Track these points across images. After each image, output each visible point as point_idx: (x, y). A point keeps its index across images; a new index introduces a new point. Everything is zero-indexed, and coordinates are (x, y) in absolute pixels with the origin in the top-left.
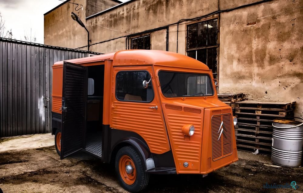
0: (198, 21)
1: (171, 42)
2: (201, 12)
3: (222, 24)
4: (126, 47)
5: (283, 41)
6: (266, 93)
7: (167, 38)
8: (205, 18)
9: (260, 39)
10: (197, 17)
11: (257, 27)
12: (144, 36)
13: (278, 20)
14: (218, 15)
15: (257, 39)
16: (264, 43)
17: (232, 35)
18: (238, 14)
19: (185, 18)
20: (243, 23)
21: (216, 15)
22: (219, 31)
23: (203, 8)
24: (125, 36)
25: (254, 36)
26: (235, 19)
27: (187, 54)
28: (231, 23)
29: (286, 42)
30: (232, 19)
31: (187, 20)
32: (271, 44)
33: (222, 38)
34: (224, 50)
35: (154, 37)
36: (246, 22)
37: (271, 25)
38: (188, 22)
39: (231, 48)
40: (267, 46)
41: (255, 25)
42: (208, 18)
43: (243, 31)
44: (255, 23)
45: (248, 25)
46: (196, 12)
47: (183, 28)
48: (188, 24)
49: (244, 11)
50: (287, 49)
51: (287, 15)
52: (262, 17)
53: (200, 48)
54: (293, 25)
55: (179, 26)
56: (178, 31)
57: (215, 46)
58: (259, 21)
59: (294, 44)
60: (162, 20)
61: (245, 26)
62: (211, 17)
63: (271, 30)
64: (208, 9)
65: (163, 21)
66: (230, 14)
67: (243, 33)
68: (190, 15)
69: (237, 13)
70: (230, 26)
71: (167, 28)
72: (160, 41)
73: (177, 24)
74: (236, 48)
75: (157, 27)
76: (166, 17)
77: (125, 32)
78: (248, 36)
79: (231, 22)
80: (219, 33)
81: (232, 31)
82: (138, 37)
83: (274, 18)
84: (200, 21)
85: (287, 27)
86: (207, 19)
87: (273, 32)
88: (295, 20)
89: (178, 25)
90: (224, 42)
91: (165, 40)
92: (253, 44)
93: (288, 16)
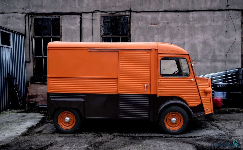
0: (112, 14)
1: (84, 27)
2: (115, 8)
3: (133, 21)
4: (25, 24)
5: (173, 38)
6: (164, 69)
7: (81, 23)
8: (118, 14)
9: (160, 35)
10: (111, 11)
11: (158, 27)
12: (51, 17)
13: (170, 25)
14: (129, 13)
15: (157, 35)
16: (162, 38)
17: (141, 30)
18: (145, 16)
19: (100, 10)
20: (148, 23)
21: (127, 13)
22: (131, 26)
23: (116, 6)
24: (23, 13)
25: (156, 33)
26: (142, 19)
27: (102, 39)
28: (140, 21)
29: (175, 39)
30: (141, 19)
31: (102, 12)
32: (166, 39)
33: (132, 30)
34: (134, 39)
35: (65, 20)
36: (150, 22)
37: (166, 27)
38: (103, 13)
39: (140, 39)
40: (164, 40)
41: (156, 25)
42: (121, 14)
43: (148, 28)
44: (156, 24)
45: (151, 24)
46: (110, 7)
47: (98, 17)
48: (103, 15)
49: (149, 15)
51: (175, 23)
52: (161, 21)
53: (115, 36)
54: (178, 29)
55: (93, 15)
56: (92, 19)
57: (128, 36)
58: (159, 23)
59: (179, 41)
60: (74, 6)
61: (150, 25)
62: (124, 13)
63: (166, 30)
64: (121, 7)
65: (75, 7)
66: (138, 14)
67: (148, 29)
68: (104, 8)
69: (143, 15)
70: (139, 23)
71: (80, 14)
72: (73, 25)
73: (92, 13)
74: (143, 39)
75: (68, 11)
76: (79, 5)
77: (23, 9)
78: (152, 32)
79: (139, 20)
80: (131, 27)
81: (140, 27)
82: (42, 17)
83: (168, 23)
84: (114, 15)
85: (175, 30)
86: (120, 14)
87: (167, 31)
88: (180, 27)
89: (92, 14)
90: (135, 34)
91: (79, 25)
92: (155, 38)
93: (175, 24)
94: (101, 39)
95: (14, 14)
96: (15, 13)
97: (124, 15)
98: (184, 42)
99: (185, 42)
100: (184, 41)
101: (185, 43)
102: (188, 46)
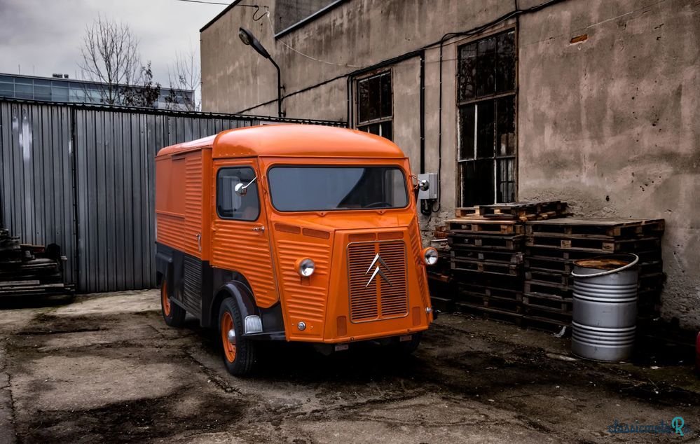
0: (479, 35)
1: (428, 86)
2: (484, 15)
3: (523, 41)
4: (348, 99)
5: (639, 77)
6: (608, 199)
7: (422, 77)
8: (490, 30)
9: (596, 74)
10: (477, 26)
11: (590, 46)
12: (380, 74)
13: (628, 29)
14: (515, 20)
15: (588, 75)
16: (603, 82)
17: (543, 65)
18: (554, 16)
19: (455, 31)
20: (563, 39)
21: (511, 22)
22: (517, 59)
23: (488, 6)
24: (345, 76)
25: (584, 67)
26: (547, 30)
27: (460, 112)
28: (541, 39)
29: (644, 81)
30: (543, 29)
31: (458, 35)
32: (616, 85)
33: (523, 74)
34: (527, 102)
35: (399, 75)
36: (567, 35)
37: (616, 40)
38: (461, 38)
39: (540, 97)
40: (609, 90)
41: (585, 41)
42: (496, 28)
43: (563, 57)
44: (584, 38)
45: (572, 41)
46: (474, 16)
47: (451, 52)
48: (460, 44)
49: (565, 10)
50: (647, 96)
51: (646, 16)
52: (599, 22)
53: (483, 99)
54: (658, 39)
55: (444, 48)
56: (441, 61)
57: (510, 94)
58: (592, 32)
59: (660, 83)
60: (412, 37)
61: (567, 45)
62: (503, 25)
63: (616, 51)
64: (497, 8)
65: (414, 38)
66: (537, 18)
67: (562, 60)
68: (463, 23)
69: (550, 15)
70: (538, 45)
71: (421, 53)
72: (409, 85)
73: (439, 45)
74: (549, 97)
75: (403, 53)
76: (420, 30)
77: (346, 66)
78: (572, 68)
79: (540, 36)
80: (518, 63)
81: (542, 57)
82: (368, 77)
83: (621, 24)
84: (481, 37)
85: (647, 44)
86: (495, 31)
87: (618, 57)
88: (662, 27)
89: (441, 47)
90: (528, 82)
91: (419, 81)
92: (581, 87)
93: (648, 18)
94: (456, 112)
95: (336, 80)
96: (337, 78)
97: (504, 29)
98: (680, 88)
99: (681, 86)
100: (677, 84)
101: (683, 88)
102: (693, 100)
